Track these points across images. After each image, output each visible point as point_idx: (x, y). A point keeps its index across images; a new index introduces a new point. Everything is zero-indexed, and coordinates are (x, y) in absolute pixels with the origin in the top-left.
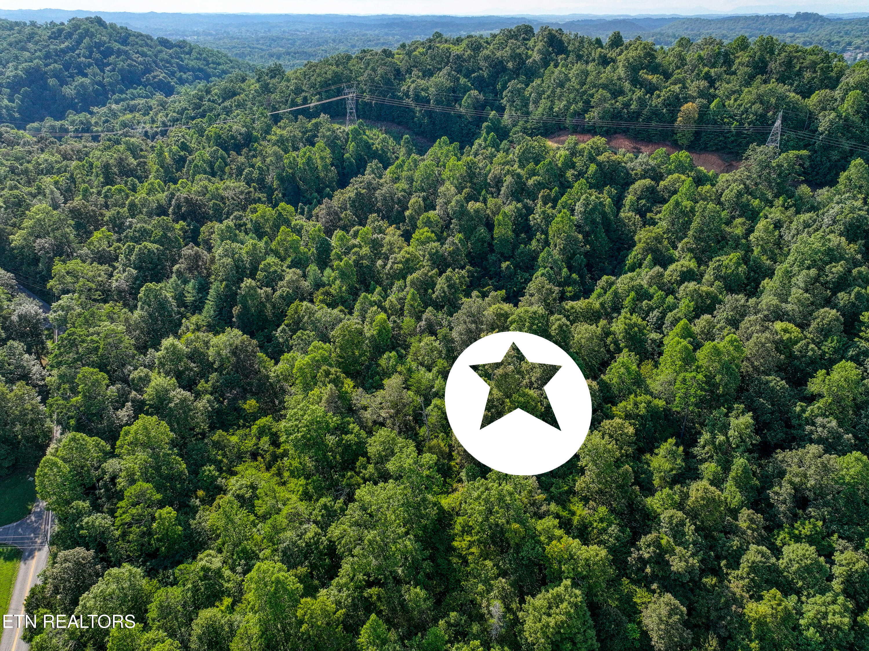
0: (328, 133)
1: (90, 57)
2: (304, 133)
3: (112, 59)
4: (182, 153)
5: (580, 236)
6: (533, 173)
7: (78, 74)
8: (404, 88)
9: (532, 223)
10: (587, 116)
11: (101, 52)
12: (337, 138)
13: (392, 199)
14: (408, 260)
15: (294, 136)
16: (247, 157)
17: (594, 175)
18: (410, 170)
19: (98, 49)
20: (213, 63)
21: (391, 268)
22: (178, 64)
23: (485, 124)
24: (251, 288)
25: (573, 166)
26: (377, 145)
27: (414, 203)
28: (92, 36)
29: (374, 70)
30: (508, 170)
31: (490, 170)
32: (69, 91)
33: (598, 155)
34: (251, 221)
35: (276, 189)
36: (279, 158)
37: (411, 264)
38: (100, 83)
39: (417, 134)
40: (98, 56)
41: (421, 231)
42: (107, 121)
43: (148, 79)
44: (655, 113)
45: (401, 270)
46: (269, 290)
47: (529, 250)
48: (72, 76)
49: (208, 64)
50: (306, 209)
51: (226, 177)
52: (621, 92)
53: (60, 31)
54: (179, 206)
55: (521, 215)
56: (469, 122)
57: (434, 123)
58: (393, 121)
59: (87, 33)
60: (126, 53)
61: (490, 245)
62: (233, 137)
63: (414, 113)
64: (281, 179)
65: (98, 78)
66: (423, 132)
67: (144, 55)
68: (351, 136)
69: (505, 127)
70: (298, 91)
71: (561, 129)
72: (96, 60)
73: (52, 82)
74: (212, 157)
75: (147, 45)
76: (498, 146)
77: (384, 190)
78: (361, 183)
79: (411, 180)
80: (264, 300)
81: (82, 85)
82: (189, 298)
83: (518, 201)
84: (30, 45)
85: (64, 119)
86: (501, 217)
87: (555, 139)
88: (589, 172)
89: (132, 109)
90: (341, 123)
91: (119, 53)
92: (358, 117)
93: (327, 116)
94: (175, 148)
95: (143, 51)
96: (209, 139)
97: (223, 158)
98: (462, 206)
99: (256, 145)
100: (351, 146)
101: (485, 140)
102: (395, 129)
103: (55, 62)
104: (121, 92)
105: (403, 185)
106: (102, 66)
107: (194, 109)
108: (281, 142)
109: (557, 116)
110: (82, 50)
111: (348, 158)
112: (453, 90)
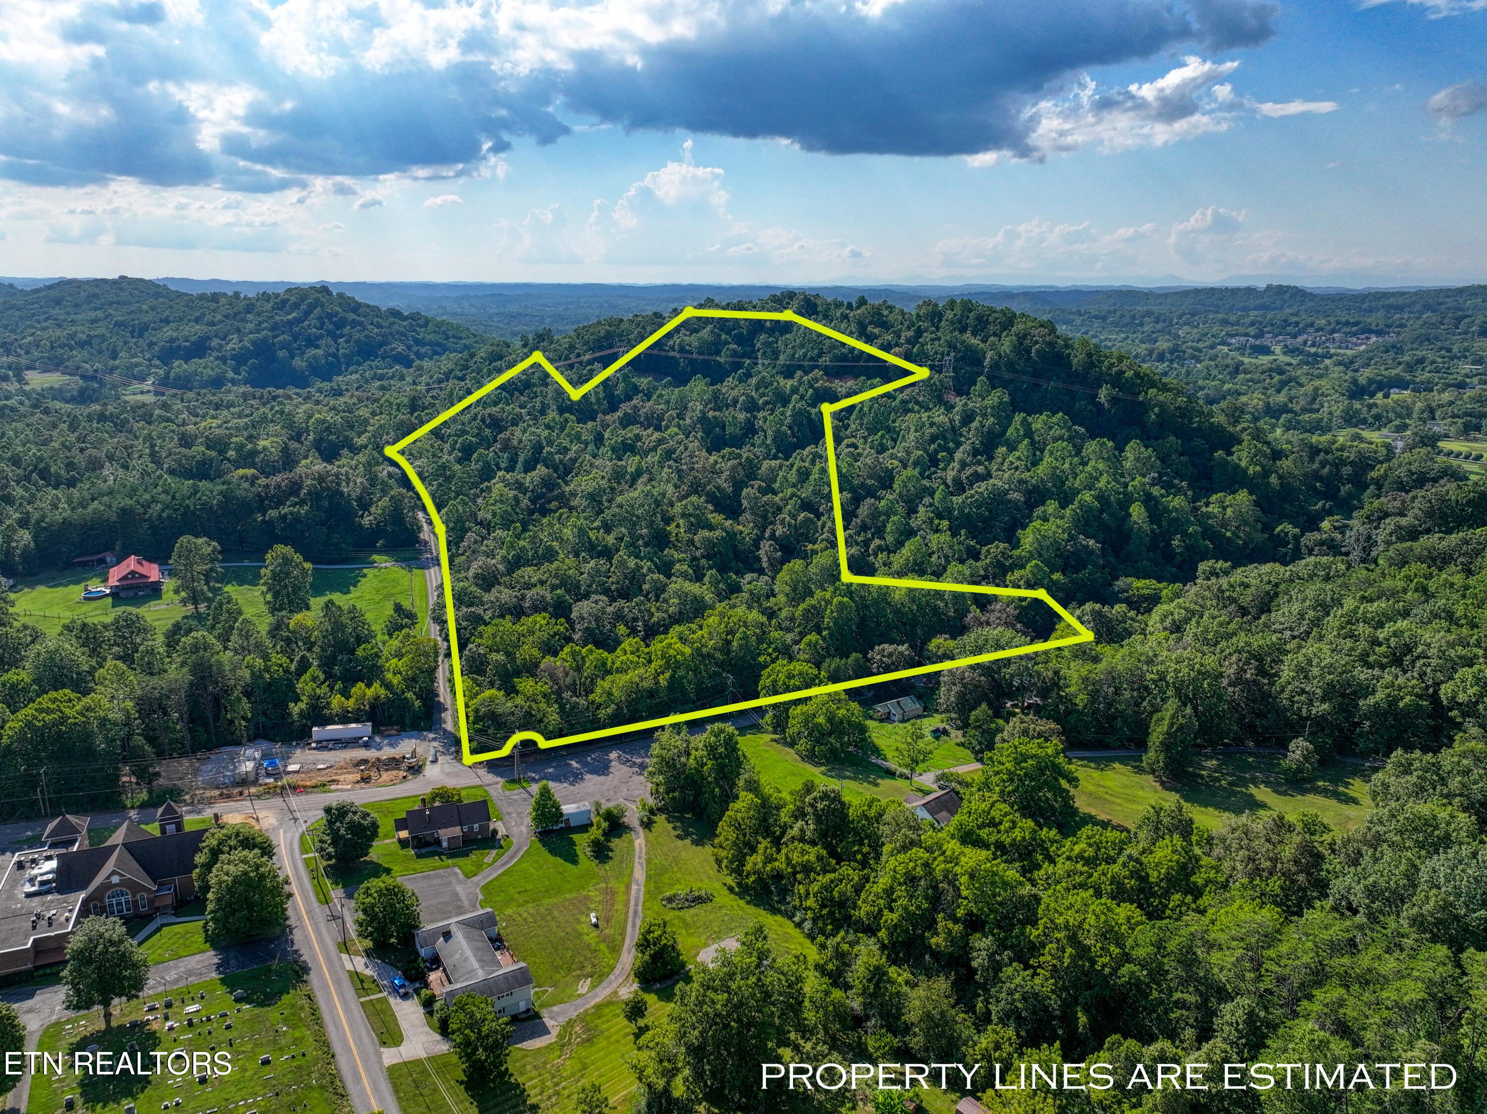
1: (321, 328)
3: (347, 330)
7: (308, 346)
11: (334, 324)
13: (652, 415)
19: (331, 320)
20: (454, 337)
22: (413, 337)
27: (669, 416)
28: (322, 306)
32: (299, 363)
34: (544, 423)
38: (334, 355)
39: (677, 376)
40: (331, 327)
43: (385, 352)
46: (561, 456)
48: (303, 348)
49: (447, 338)
53: (284, 301)
55: (749, 421)
57: (693, 366)
58: (660, 371)
59: (316, 303)
60: (360, 323)
62: (513, 384)
63: (679, 364)
65: (332, 350)
67: (379, 326)
68: (620, 379)
72: (329, 331)
73: (281, 354)
75: (378, 316)
77: (647, 410)
79: (668, 403)
81: (315, 357)
83: (748, 412)
84: (250, 317)
86: (733, 422)
91: (354, 324)
93: (600, 365)
95: (377, 322)
98: (705, 415)
100: (621, 386)
103: (283, 333)
104: (359, 364)
105: (662, 406)
106: (335, 338)
110: (312, 320)
111: (618, 395)
112: (714, 344)
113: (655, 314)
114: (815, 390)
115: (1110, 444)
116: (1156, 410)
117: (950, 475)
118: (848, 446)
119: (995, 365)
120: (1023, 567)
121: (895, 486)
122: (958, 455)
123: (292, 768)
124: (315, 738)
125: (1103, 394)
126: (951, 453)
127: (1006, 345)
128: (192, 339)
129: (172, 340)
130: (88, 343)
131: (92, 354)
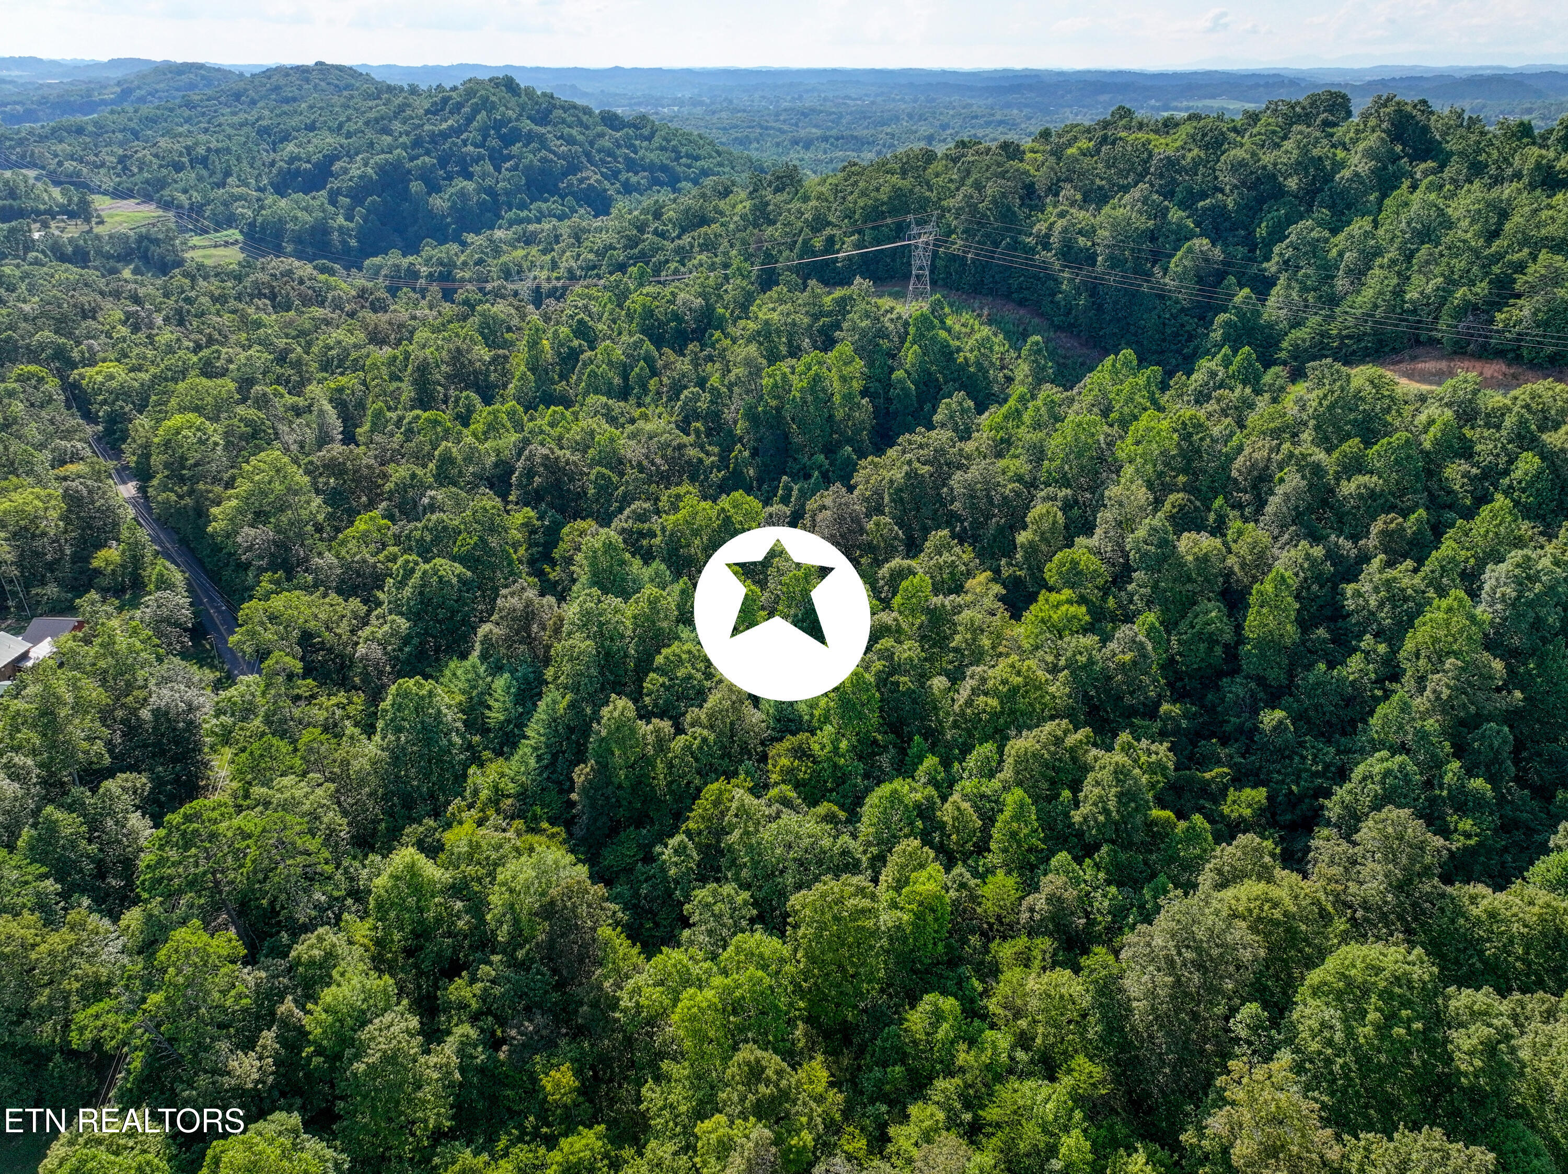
0: (865, 323)
1: (482, 145)
2: (816, 317)
3: (516, 149)
4: (576, 343)
5: (1498, 665)
6: (1354, 466)
7: (459, 174)
8: (1041, 227)
9: (1350, 604)
10: (1499, 316)
11: (502, 138)
12: (882, 333)
13: (990, 499)
14: (1014, 690)
15: (794, 324)
16: (696, 363)
17: (1531, 484)
18: (1037, 426)
19: (498, 130)
20: (688, 156)
21: (969, 703)
22: (627, 158)
23: (1222, 317)
25: (1466, 451)
26: (967, 353)
27: (1041, 517)
28: (492, 109)
29: (979, 186)
30: (1291, 455)
31: (1240, 449)
32: (439, 202)
33: (1542, 429)
34: (663, 530)
35: (740, 439)
36: (756, 372)
37: (1022, 703)
38: (490, 191)
39: (1058, 328)
40: (494, 142)
41: (1054, 597)
42: (480, 262)
43: (570, 185)
45: (995, 715)
46: (666, 726)
47: (1341, 680)
48: (449, 178)
49: (678, 159)
50: (795, 493)
51: (648, 400)
53: (445, 100)
54: (530, 473)
55: (1319, 578)
56: (1183, 310)
57: (1100, 308)
58: (1008, 296)
59: (486, 105)
60: (542, 139)
61: (1232, 652)
62: (676, 317)
63: (1058, 282)
64: (752, 416)
65: (489, 182)
66: (1072, 325)
67: (571, 141)
68: (912, 330)
69: (1270, 326)
70: (819, 223)
71: (1418, 342)
72: (492, 150)
73: (416, 187)
74: (627, 356)
75: (581, 123)
76: (1258, 378)
77: (974, 472)
78: (921, 446)
79: (1038, 454)
80: (650, 750)
81: (462, 194)
82: (495, 716)
83: (1315, 538)
84: (397, 126)
85: (417, 253)
86: (1269, 587)
87: (1403, 366)
88: (1518, 474)
89: (529, 239)
90: (897, 296)
91: (530, 137)
92: (934, 283)
93: (867, 283)
94: (564, 330)
95: (571, 135)
96: (630, 316)
97: (649, 360)
98: (1164, 543)
99: (717, 334)
100: (910, 354)
101: (1227, 363)
102: (1011, 313)
103: (428, 153)
104: (522, 206)
105: (1016, 464)
106: (497, 159)
107: (625, 247)
108: (765, 335)
109: (1414, 311)
110: (472, 134)
111: (900, 381)
112: (1152, 236)
113: (1005, 146)
128: (314, 159)
129: (293, 159)
130: (204, 161)
131: (200, 179)
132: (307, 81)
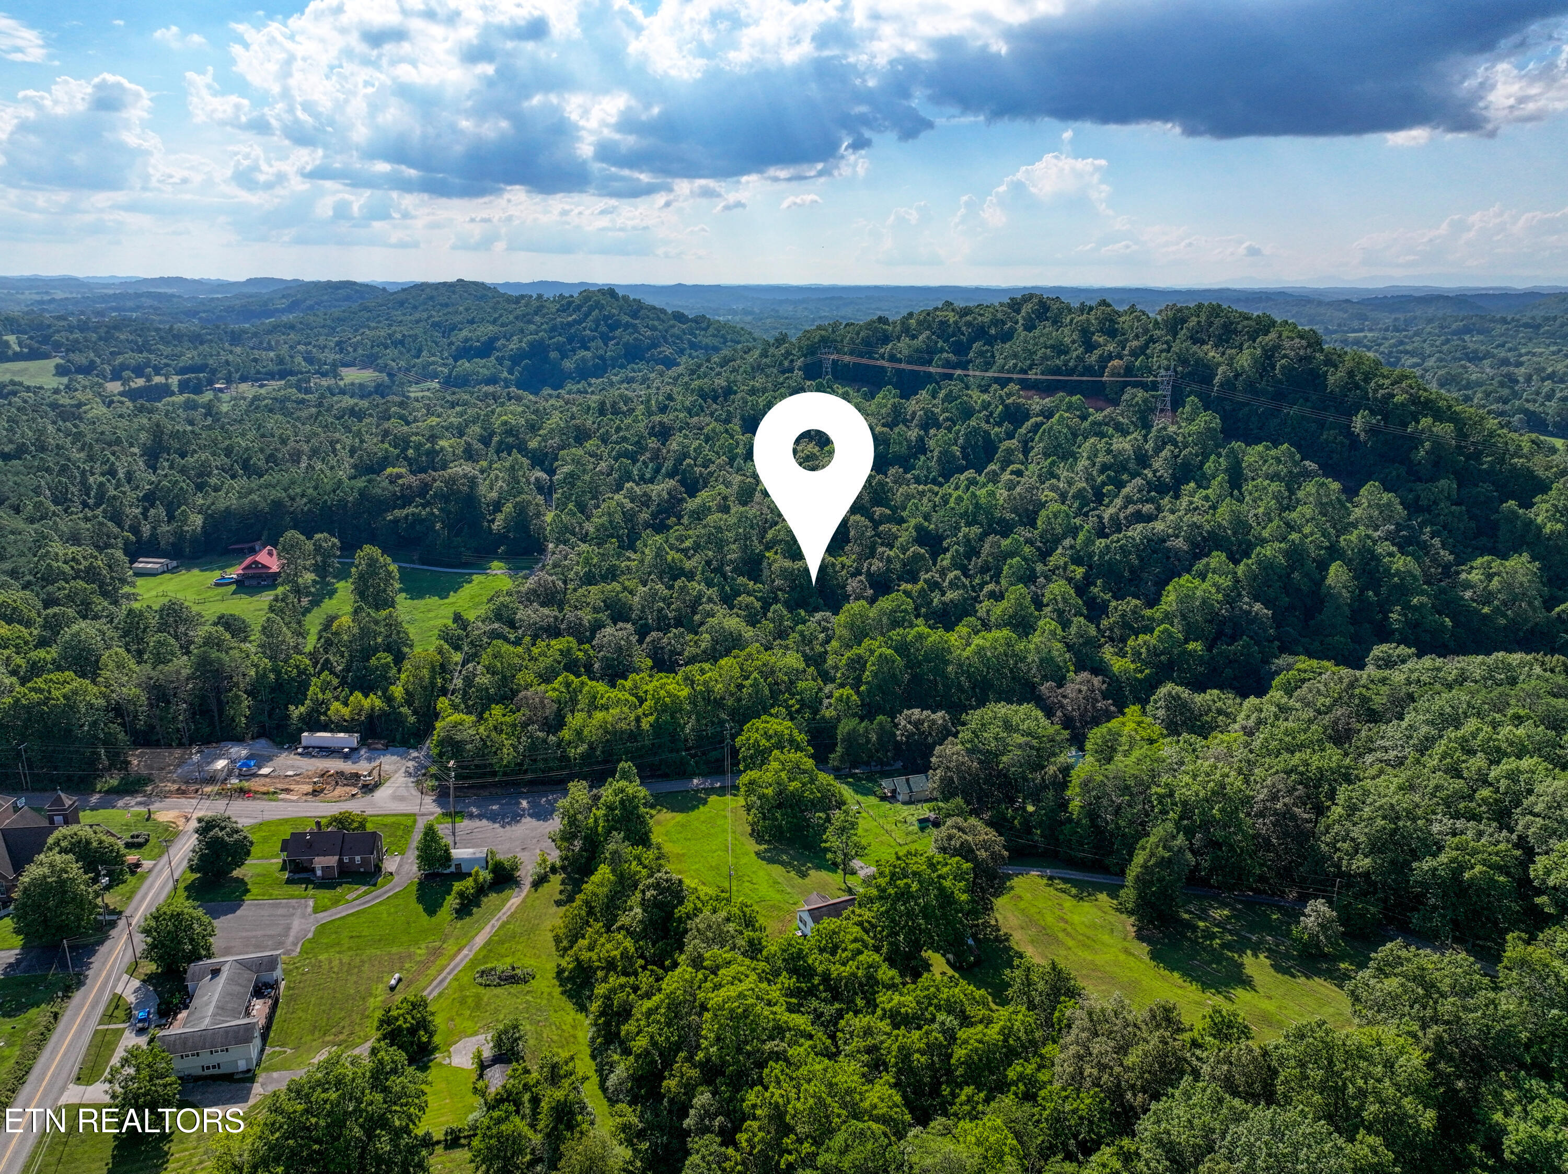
0: (795, 384)
1: (596, 330)
3: (618, 333)
7: (580, 348)
10: (1030, 373)
11: (608, 326)
12: (802, 389)
19: (606, 322)
20: (732, 340)
22: (689, 341)
24: (689, 465)
28: (602, 308)
32: (568, 365)
38: (602, 358)
40: (603, 329)
43: (653, 355)
44: (1089, 370)
48: (574, 350)
52: (1066, 353)
53: (570, 304)
54: (653, 428)
59: (598, 306)
60: (634, 327)
65: (601, 352)
67: (654, 329)
72: (602, 334)
73: (553, 355)
75: (659, 318)
81: (583, 359)
82: (648, 476)
84: (537, 319)
85: (562, 388)
89: (630, 381)
91: (627, 326)
95: (653, 325)
103: (560, 335)
104: (623, 366)
106: (606, 339)
110: (589, 323)
112: (926, 352)
113: (880, 319)
114: (1006, 407)
115: (1335, 486)
116: (1427, 444)
117: (1107, 514)
118: (1012, 473)
119: (1228, 384)
120: (1149, 630)
121: (1039, 523)
122: (1126, 491)
123: (265, 771)
124: (304, 743)
125: (1359, 423)
126: (1120, 485)
127: (1244, 360)
128: (482, 340)
129: (467, 340)
130: (402, 342)
131: (401, 353)
132: (454, 292)
